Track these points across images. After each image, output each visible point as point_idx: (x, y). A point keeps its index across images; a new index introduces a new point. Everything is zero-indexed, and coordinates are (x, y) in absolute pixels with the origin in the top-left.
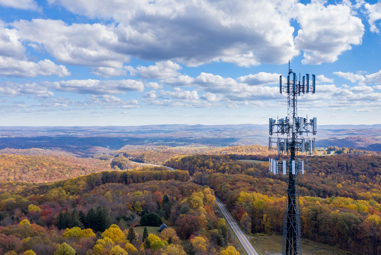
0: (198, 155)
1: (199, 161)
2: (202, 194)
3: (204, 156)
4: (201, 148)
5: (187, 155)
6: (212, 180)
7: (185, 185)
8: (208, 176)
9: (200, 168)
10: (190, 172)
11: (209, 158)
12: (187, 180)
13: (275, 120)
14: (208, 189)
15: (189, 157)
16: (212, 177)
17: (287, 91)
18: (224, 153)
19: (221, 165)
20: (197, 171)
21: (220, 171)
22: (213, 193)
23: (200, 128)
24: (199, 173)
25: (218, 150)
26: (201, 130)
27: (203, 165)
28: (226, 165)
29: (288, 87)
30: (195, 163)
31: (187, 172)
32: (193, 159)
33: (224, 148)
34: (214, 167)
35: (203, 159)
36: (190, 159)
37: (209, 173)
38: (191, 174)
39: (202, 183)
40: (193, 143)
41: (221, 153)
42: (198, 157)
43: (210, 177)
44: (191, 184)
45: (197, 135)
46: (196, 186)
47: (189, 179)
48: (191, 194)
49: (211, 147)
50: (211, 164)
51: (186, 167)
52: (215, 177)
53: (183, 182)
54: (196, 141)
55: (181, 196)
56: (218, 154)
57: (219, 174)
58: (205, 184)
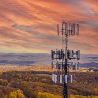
0: (13, 71)
1: (13, 74)
2: (16, 93)
3: (16, 71)
4: (14, 66)
5: (6, 71)
6: (21, 85)
7: (5, 88)
8: (19, 83)
9: (14, 78)
10: (8, 80)
11: (19, 73)
12: (6, 85)
13: (55, 51)
14: (19, 90)
15: (7, 72)
16: (21, 83)
17: (62, 34)
18: (28, 70)
19: (26, 77)
20: (12, 80)
21: (26, 80)
22: (22, 93)
23: (13, 55)
24: (13, 81)
25: (24, 68)
26: (13, 56)
27: (16, 77)
28: (29, 77)
29: (63, 31)
30: (11, 75)
31: (6, 80)
32: (10, 73)
33: (28, 67)
34: (22, 78)
35: (16, 73)
36: (8, 73)
37: (19, 81)
38: (9, 82)
39: (15, 87)
40: (9, 64)
41: (26, 70)
42: (13, 72)
43: (20, 83)
44: (9, 88)
45: (11, 59)
46: (12, 88)
47: (8, 84)
48: (9, 93)
49: (20, 66)
50: (21, 76)
51: (6, 77)
52: (23, 84)
53: (4, 86)
54: (11, 63)
55: (3, 94)
56: (24, 71)
57: (25, 82)
58: (17, 88)
